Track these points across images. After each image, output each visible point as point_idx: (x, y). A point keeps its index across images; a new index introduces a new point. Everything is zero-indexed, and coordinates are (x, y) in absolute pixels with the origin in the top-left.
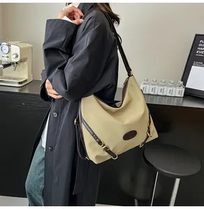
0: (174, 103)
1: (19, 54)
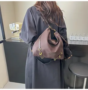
1: (19, 27)
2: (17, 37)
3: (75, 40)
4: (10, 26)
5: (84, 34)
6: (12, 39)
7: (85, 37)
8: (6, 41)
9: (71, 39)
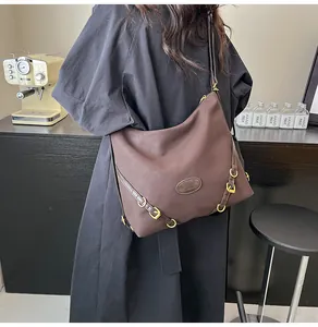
0: (293, 139)
1: (46, 74)
2: (33, 113)
4: (6, 69)
6: (14, 122)
7: (292, 117)
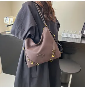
3: (67, 37)
4: (4, 20)
5: (76, 31)
6: (6, 32)
8: (1, 34)
9: (63, 36)
